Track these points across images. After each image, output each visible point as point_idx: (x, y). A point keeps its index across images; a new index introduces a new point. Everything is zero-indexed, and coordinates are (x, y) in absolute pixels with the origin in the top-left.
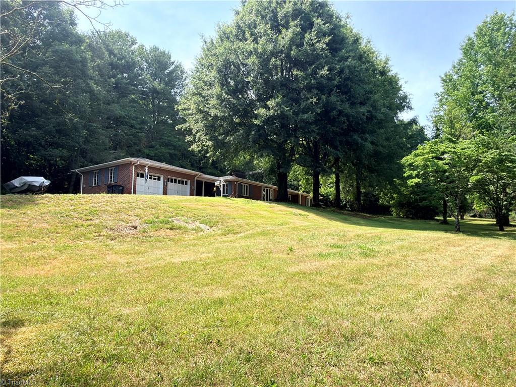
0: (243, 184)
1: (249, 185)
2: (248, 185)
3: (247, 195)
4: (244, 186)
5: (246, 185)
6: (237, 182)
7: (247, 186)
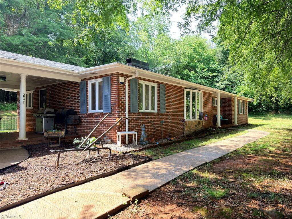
0: (144, 83)
1: (159, 84)
2: (156, 85)
3: (153, 109)
4: (147, 86)
5: (151, 84)
6: (126, 76)
7: (153, 87)
